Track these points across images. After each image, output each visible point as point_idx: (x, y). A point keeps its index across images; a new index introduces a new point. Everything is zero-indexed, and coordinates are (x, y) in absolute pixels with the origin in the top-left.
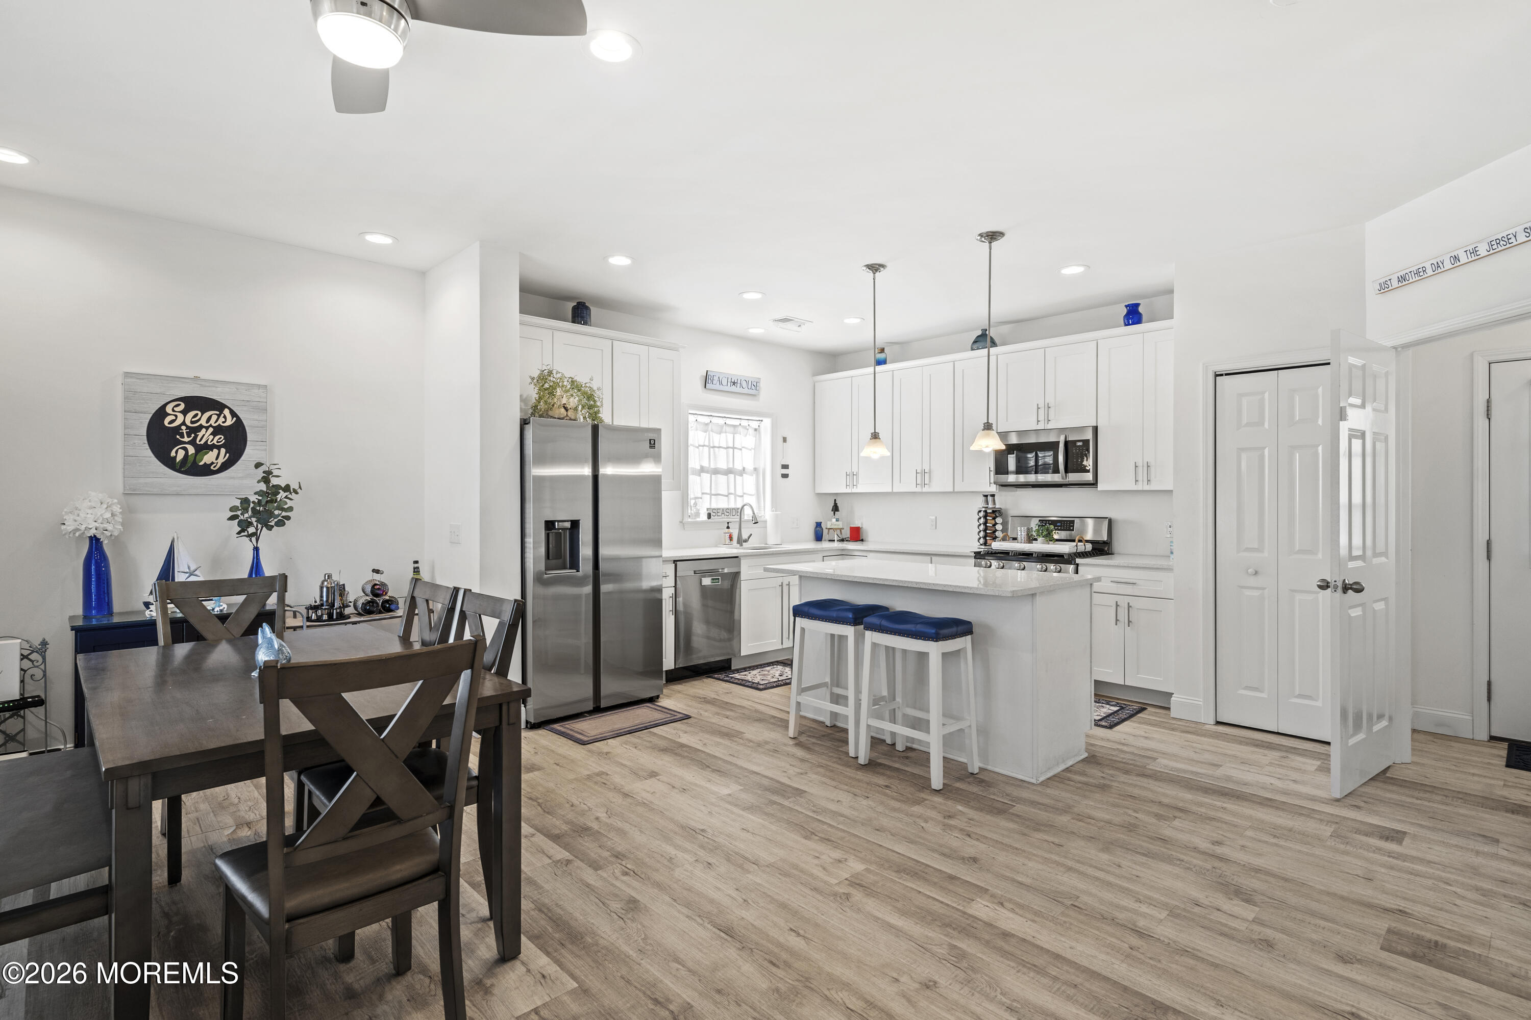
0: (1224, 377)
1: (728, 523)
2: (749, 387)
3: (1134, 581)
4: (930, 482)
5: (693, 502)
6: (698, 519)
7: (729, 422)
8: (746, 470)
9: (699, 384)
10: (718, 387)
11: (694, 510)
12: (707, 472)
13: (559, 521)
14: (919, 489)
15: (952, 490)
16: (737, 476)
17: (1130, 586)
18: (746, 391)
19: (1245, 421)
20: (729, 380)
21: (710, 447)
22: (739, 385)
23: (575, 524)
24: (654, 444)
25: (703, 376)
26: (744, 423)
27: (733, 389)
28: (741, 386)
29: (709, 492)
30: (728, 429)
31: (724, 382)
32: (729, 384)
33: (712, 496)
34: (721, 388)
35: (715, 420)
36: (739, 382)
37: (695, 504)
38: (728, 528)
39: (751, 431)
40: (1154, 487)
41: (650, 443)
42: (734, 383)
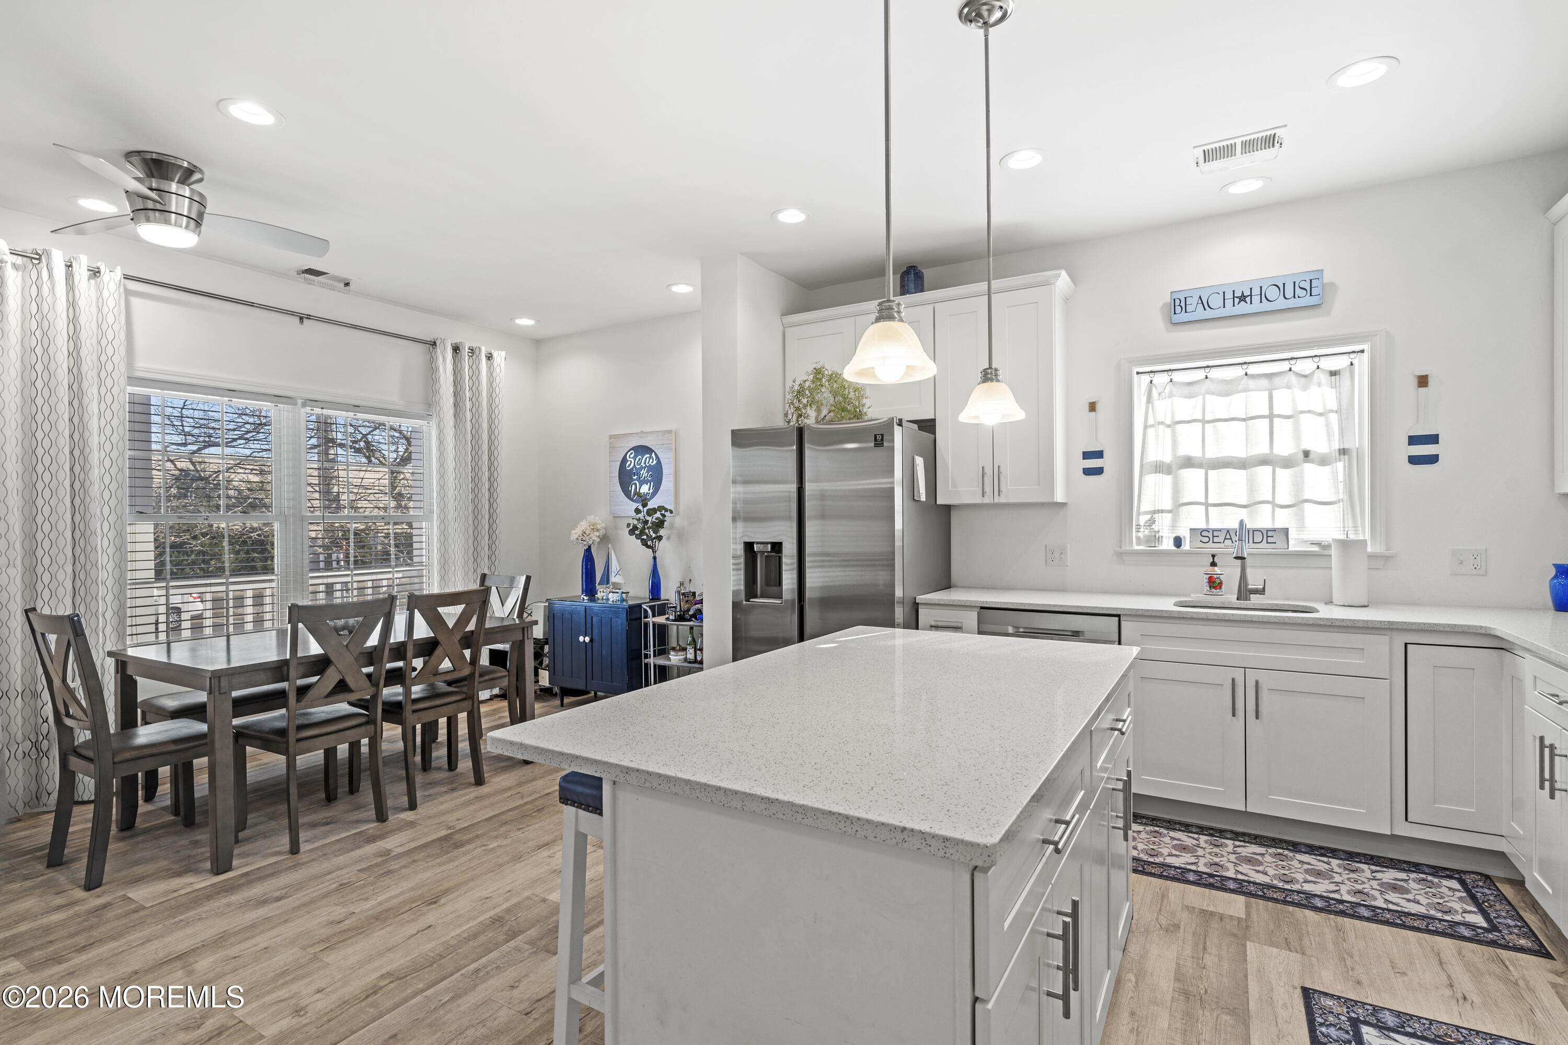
1: (1213, 556)
2: (1289, 293)
5: (1143, 519)
6: (1151, 548)
7: (1252, 370)
8: (1311, 456)
9: (1158, 322)
10: (1200, 313)
11: (1144, 532)
12: (1200, 466)
16: (1277, 469)
18: (1281, 303)
20: (1229, 295)
21: (1204, 422)
22: (1256, 299)
24: (882, 440)
25: (1165, 304)
26: (1305, 367)
27: (1243, 308)
28: (1263, 296)
29: (1203, 501)
30: (1252, 383)
31: (1216, 301)
32: (1229, 303)
33: (1210, 508)
34: (1209, 314)
35: (1213, 373)
36: (1256, 291)
37: (1152, 522)
38: (1213, 564)
39: (1324, 378)
41: (876, 440)
42: (1243, 298)
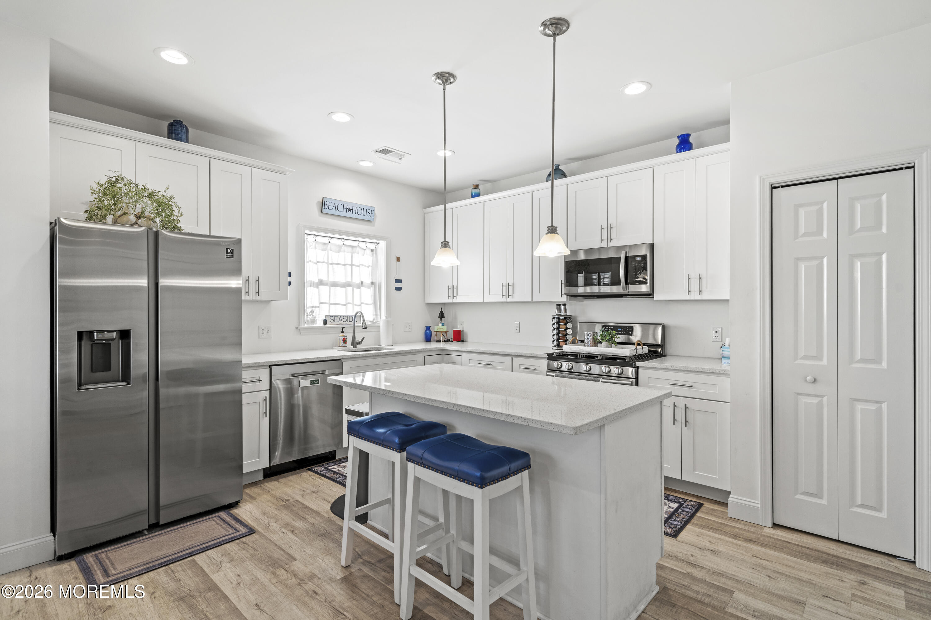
0: (780, 189)
1: (343, 328)
2: (365, 214)
3: (691, 384)
4: (513, 293)
5: (309, 310)
6: (315, 325)
7: (347, 242)
8: (364, 284)
9: (316, 210)
10: (334, 212)
11: (310, 318)
12: (326, 285)
13: (98, 332)
14: (504, 300)
15: (530, 300)
16: (355, 289)
17: (687, 389)
18: (361, 217)
19: (802, 231)
20: (345, 207)
21: (329, 264)
22: (354, 212)
23: (125, 335)
24: (232, 253)
25: (318, 202)
26: (362, 245)
27: (349, 214)
28: (357, 212)
29: (328, 302)
30: (346, 249)
31: (340, 208)
32: (345, 210)
33: (331, 306)
34: (337, 213)
35: (333, 241)
36: (354, 209)
37: (312, 312)
38: (343, 332)
39: (368, 252)
40: (705, 296)
41: (227, 252)
42: (350, 210)
